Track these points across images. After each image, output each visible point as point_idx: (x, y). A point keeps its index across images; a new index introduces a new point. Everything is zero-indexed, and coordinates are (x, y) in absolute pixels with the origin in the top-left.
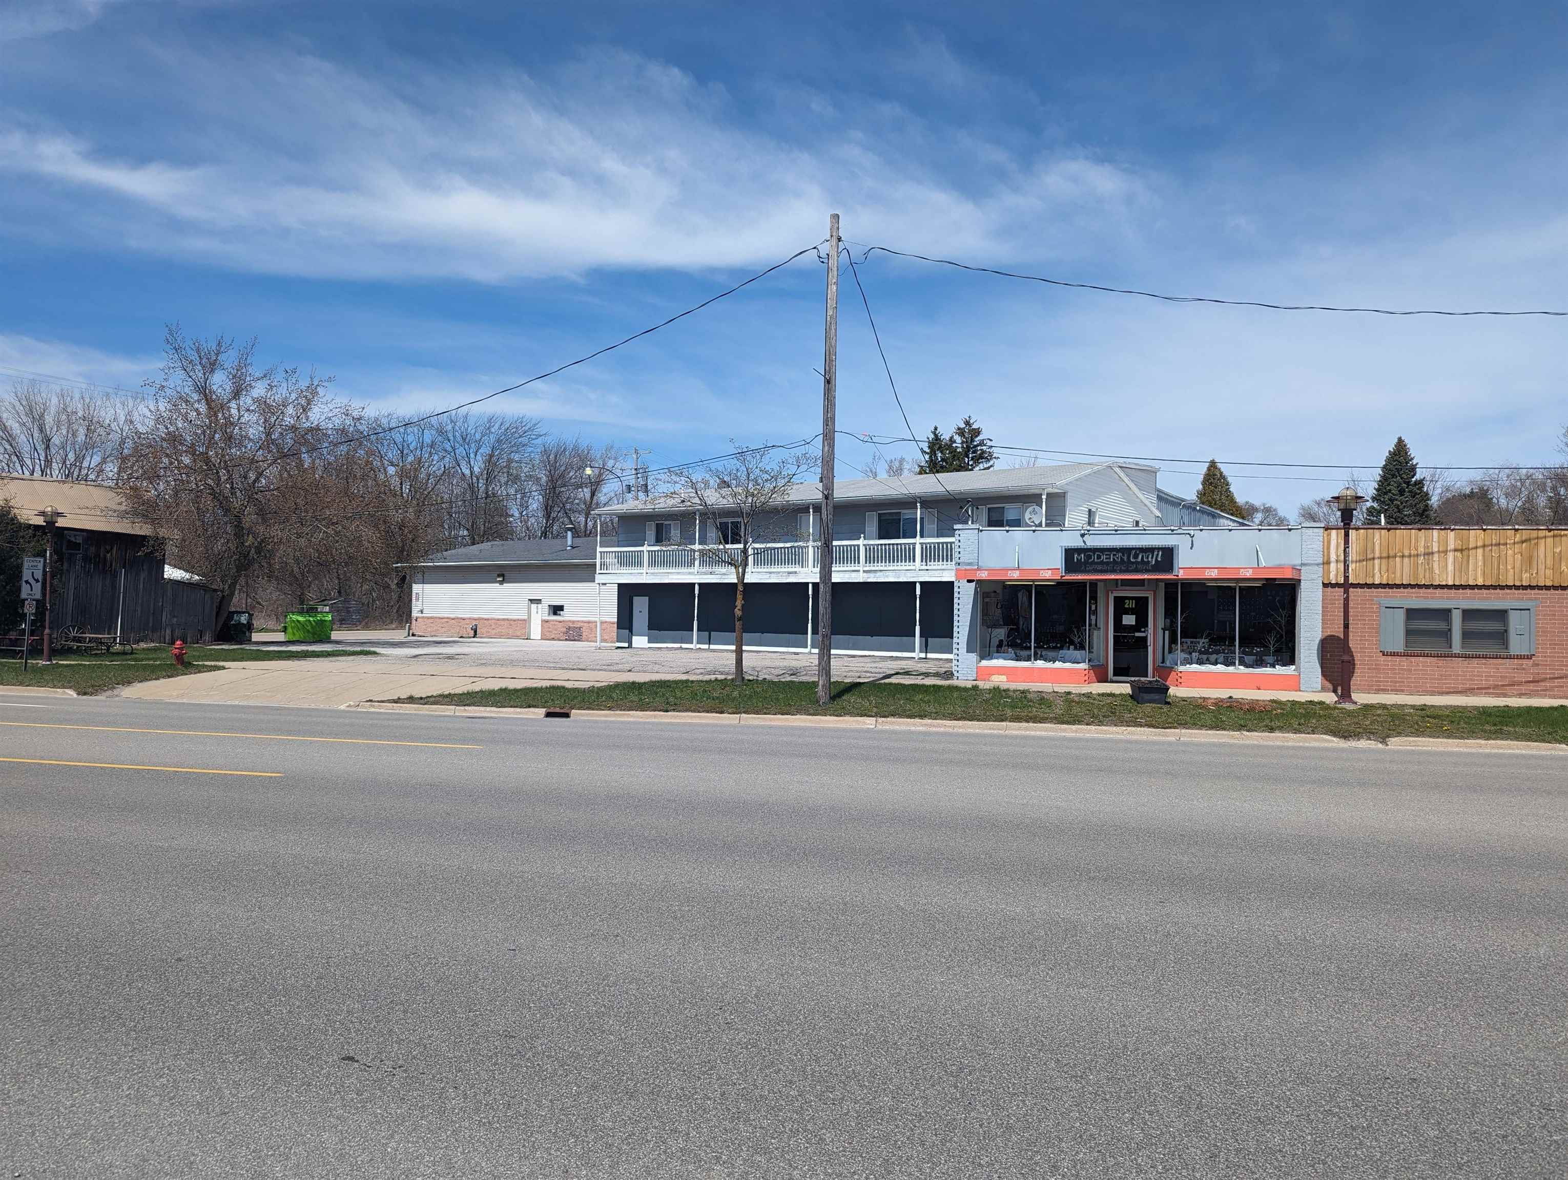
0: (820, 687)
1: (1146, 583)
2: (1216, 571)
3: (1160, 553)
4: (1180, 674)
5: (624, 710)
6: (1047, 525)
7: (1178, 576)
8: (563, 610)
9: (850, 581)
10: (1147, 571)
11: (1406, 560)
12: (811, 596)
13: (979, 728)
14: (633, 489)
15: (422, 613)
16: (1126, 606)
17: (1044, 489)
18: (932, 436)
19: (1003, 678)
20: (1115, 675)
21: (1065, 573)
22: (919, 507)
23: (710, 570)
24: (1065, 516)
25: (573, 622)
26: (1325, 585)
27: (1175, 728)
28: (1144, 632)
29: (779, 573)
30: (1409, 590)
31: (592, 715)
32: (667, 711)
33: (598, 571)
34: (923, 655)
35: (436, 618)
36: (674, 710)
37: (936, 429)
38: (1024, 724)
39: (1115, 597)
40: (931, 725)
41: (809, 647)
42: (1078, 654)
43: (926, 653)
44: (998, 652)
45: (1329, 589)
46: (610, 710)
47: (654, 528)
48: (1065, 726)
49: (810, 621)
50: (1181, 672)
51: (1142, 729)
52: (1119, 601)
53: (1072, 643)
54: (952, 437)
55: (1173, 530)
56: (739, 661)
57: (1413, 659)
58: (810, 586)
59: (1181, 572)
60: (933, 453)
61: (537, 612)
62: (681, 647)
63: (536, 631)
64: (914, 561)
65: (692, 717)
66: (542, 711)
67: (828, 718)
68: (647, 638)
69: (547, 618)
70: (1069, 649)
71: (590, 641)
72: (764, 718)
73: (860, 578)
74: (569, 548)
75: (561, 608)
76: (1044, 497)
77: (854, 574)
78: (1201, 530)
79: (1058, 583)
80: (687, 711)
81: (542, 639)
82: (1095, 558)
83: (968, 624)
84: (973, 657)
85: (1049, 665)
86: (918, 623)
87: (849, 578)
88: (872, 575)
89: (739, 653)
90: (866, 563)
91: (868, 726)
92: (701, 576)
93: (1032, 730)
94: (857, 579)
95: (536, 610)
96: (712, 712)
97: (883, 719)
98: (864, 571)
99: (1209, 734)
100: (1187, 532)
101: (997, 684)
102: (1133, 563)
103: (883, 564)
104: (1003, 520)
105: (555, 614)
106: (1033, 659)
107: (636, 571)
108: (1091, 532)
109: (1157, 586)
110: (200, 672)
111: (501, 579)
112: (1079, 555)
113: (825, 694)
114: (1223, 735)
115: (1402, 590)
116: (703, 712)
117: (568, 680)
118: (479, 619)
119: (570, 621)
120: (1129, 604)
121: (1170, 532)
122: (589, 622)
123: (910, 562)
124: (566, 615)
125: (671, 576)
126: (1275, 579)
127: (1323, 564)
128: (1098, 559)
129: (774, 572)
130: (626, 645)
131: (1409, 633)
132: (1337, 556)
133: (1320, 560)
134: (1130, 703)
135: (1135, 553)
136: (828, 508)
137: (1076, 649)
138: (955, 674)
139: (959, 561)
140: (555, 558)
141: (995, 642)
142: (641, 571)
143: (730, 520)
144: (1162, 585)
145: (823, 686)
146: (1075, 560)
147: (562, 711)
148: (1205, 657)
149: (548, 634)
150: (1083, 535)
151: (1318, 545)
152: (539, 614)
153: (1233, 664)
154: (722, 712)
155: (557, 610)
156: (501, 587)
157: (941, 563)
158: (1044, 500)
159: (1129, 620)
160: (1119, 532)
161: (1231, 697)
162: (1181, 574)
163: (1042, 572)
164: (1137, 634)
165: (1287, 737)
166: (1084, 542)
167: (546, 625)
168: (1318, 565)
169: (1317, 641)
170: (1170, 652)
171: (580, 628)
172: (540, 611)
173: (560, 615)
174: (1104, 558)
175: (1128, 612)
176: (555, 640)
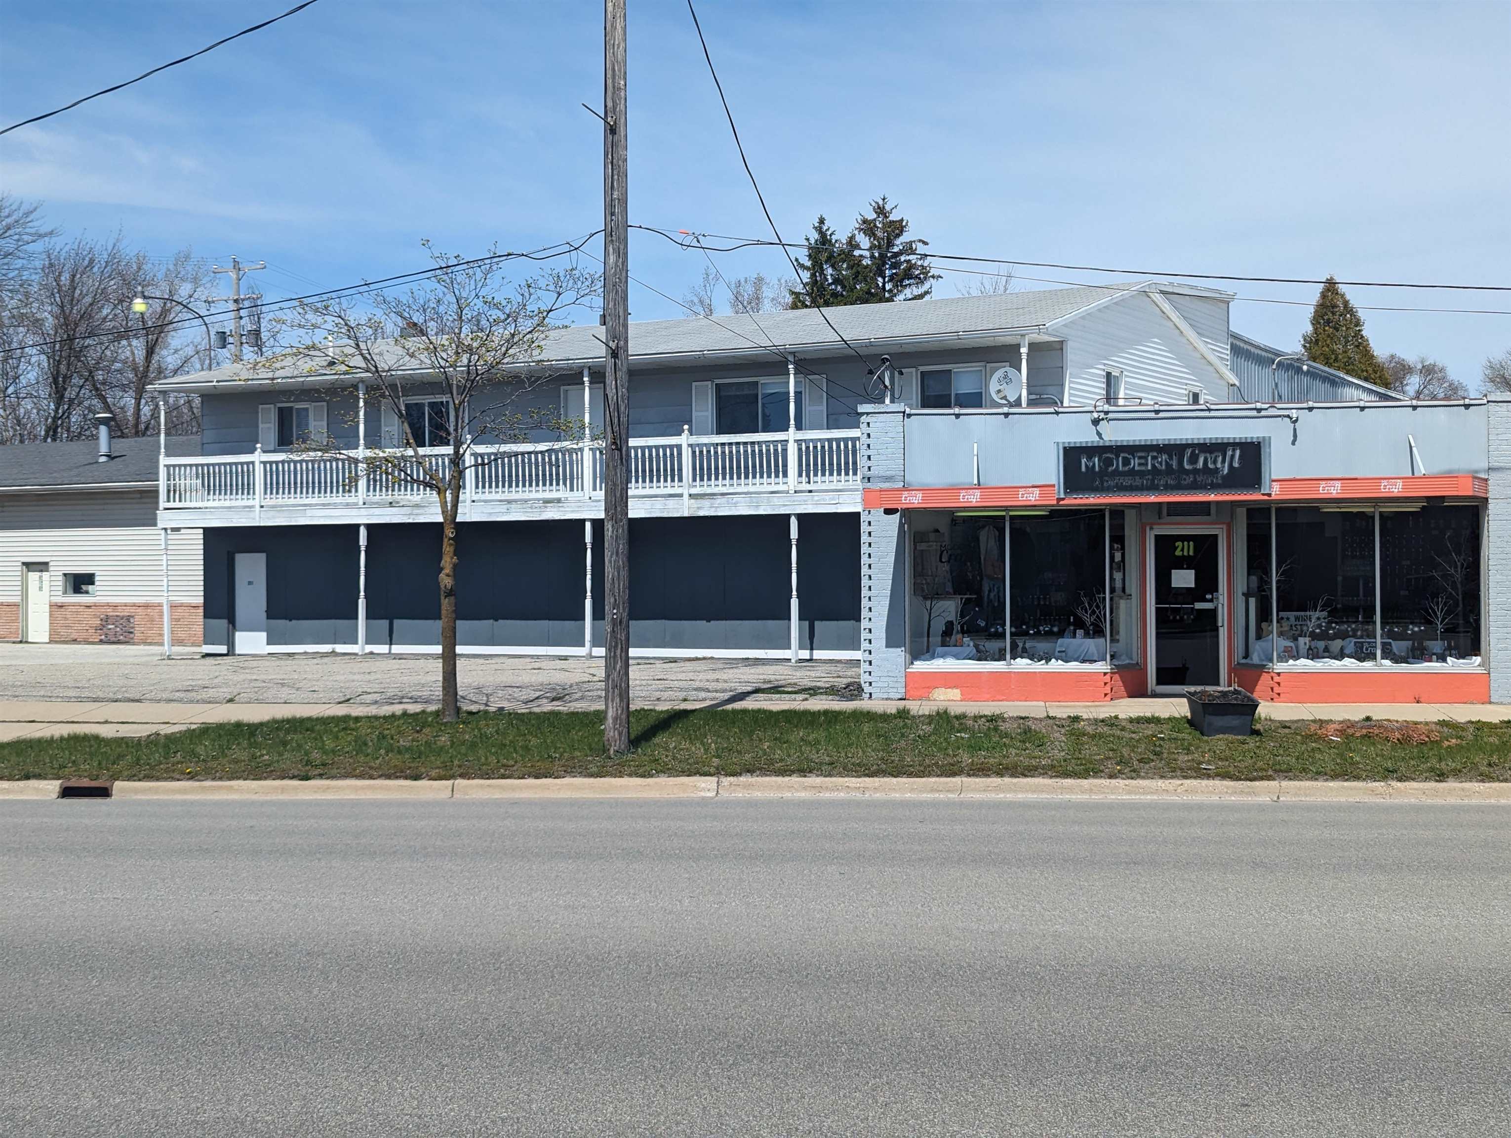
0: (610, 721)
1: (1213, 510)
2: (1338, 484)
3: (1238, 452)
4: (1276, 679)
5: (221, 779)
6: (1031, 403)
7: (1269, 495)
8: (93, 583)
9: (665, 515)
10: (1214, 487)
12: (589, 546)
13: (912, 790)
14: (231, 340)
16: (1178, 553)
17: (1023, 336)
18: (814, 236)
19: (955, 694)
20: (1159, 682)
21: (1065, 493)
22: (792, 371)
23: (390, 498)
24: (1062, 385)
25: (115, 606)
27: (1269, 778)
28: (1211, 601)
29: (526, 501)
31: (156, 791)
32: (306, 778)
33: (162, 504)
34: (805, 654)
36: (320, 776)
37: (822, 221)
38: (995, 781)
39: (1156, 536)
40: (820, 788)
41: (588, 644)
42: (1092, 645)
43: (812, 649)
44: (944, 644)
46: (191, 779)
47: (273, 416)
49: (589, 594)
50: (1279, 674)
51: (1211, 782)
52: (1164, 544)
53: (1080, 624)
54: (852, 238)
55: (1259, 410)
56: (450, 676)
58: (588, 525)
59: (1276, 487)
60: (817, 267)
61: (41, 589)
62: (333, 652)
63: (38, 625)
64: (785, 475)
65: (356, 789)
66: (53, 787)
67: (626, 781)
68: (264, 635)
69: (61, 600)
70: (1074, 636)
71: (150, 644)
73: (684, 508)
74: (103, 459)
75: (89, 579)
76: (1024, 350)
77: (672, 503)
78: (1310, 409)
79: (1052, 511)
81: (51, 642)
82: (1118, 464)
83: (888, 592)
84: (899, 655)
85: (1039, 667)
86: (794, 593)
87: (661, 510)
88: (706, 503)
89: (449, 659)
90: (694, 480)
91: (703, 794)
92: (372, 511)
93: (1010, 790)
94: (677, 510)
95: (37, 585)
96: (397, 778)
97: (731, 779)
98: (690, 496)
99: (1331, 789)
100: (1286, 413)
101: (942, 706)
102: (1187, 472)
103: (727, 482)
104: (950, 395)
105: (77, 590)
106: (1008, 656)
107: (240, 503)
108: (1110, 416)
109: (1232, 515)
112: (1090, 458)
113: (620, 734)
114: (1355, 788)
116: (380, 777)
117: (106, 722)
119: (108, 605)
120: (1184, 550)
121: (1254, 413)
122: (147, 606)
123: (777, 476)
124: (99, 594)
125: (309, 513)
126: (1443, 498)
128: (1124, 465)
129: (516, 501)
130: (223, 649)
134: (1187, 734)
135: (1193, 453)
136: (619, 374)
137: (1087, 635)
138: (867, 688)
139: (868, 474)
140: (75, 479)
142: (251, 502)
143: (426, 400)
144: (1242, 513)
145: (615, 719)
146: (1083, 469)
147: (94, 784)
148: (1321, 644)
149: (63, 632)
150: (1096, 422)
152: (43, 594)
153: (1372, 656)
154: (416, 778)
155: (80, 582)
157: (835, 477)
158: (1024, 357)
159: (1183, 579)
160: (1161, 415)
161: (1368, 719)
162: (1276, 492)
163: (1021, 491)
164: (1199, 606)
165: (1469, 790)
166: (1099, 434)
167: (58, 613)
170: (1259, 637)
171: (129, 618)
172: (46, 585)
173: (87, 592)
174: (1135, 463)
175: (1182, 563)
176: (79, 643)
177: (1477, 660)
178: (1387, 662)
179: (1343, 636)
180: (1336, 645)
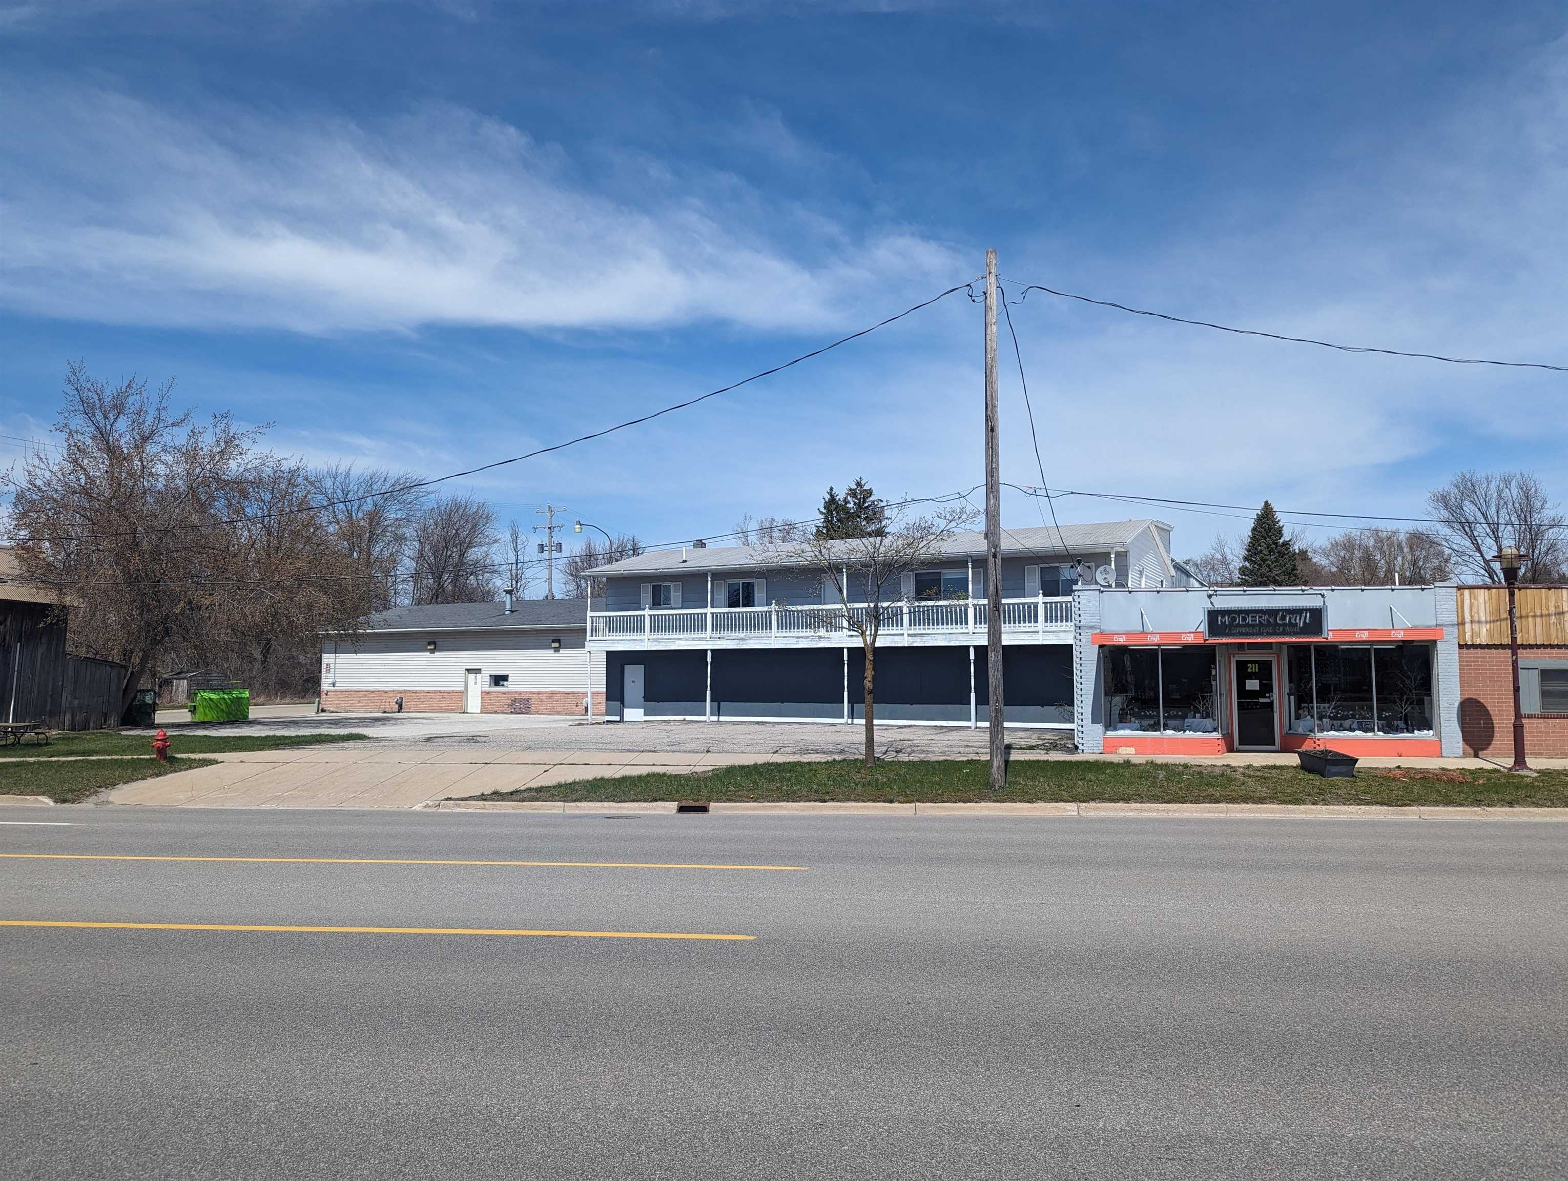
0: (995, 769)
2: (1366, 632)
3: (1308, 614)
4: (1317, 742)
5: (773, 801)
7: (1327, 638)
8: (507, 680)
9: (893, 645)
10: (1295, 634)
11: (1538, 620)
12: (846, 662)
13: (1197, 812)
14: (546, 548)
15: (334, 685)
16: (1249, 670)
17: (1112, 548)
18: (828, 497)
19: (1131, 750)
20: (1240, 744)
21: (1209, 636)
22: (970, 566)
23: (718, 635)
24: (1127, 576)
25: (520, 693)
26: (1461, 647)
27: (1409, 805)
28: (1269, 697)
29: (808, 637)
30: (1542, 650)
31: (737, 808)
32: (825, 801)
33: (588, 638)
34: (978, 724)
35: (351, 691)
37: (831, 489)
38: (1244, 806)
39: (1237, 661)
41: (846, 717)
42: (1208, 722)
45: (1465, 651)
46: (755, 801)
47: (650, 590)
48: (1290, 807)
49: (846, 689)
51: (1374, 808)
52: (1241, 665)
53: (1197, 711)
54: (846, 498)
55: (1303, 591)
56: (870, 739)
57: (1550, 721)
58: (845, 651)
59: (1331, 634)
60: (829, 512)
61: (475, 683)
62: (684, 720)
63: (474, 703)
64: (966, 623)
65: (856, 808)
66: (674, 805)
68: (642, 710)
69: (488, 689)
70: (1195, 717)
71: (541, 714)
72: (945, 808)
73: (905, 642)
74: (508, 612)
75: (505, 678)
76: (1113, 556)
77: (896, 638)
78: (1333, 590)
80: (848, 800)
81: (481, 713)
82: (1239, 620)
83: (1092, 692)
84: (1099, 727)
85: (1180, 734)
87: (891, 643)
88: (918, 639)
89: (870, 728)
90: (910, 625)
92: (715, 642)
93: (1257, 812)
94: (901, 643)
95: (474, 681)
98: (909, 635)
99: (1450, 811)
100: (1319, 592)
101: (1125, 758)
102: (1280, 625)
103: (931, 627)
105: (498, 684)
106: (1162, 729)
107: (634, 638)
108: (1218, 593)
109: (1280, 648)
110: (190, 768)
111: (432, 647)
112: (1223, 617)
113: (1001, 776)
114: (1465, 811)
115: (1535, 650)
116: (868, 801)
118: (405, 691)
119: (516, 692)
120: (1252, 668)
122: (539, 693)
123: (961, 624)
124: (509, 686)
125: (677, 643)
126: (1413, 641)
127: (1458, 624)
128: (1243, 621)
129: (802, 637)
130: (617, 718)
131: (1544, 694)
132: (1472, 616)
133: (1455, 621)
135: (1282, 614)
136: (997, 567)
137: (1203, 717)
138: (1081, 747)
139: (1079, 623)
140: (498, 624)
141: (1116, 711)
142: (642, 637)
143: (741, 581)
145: (998, 768)
146: (1219, 623)
147: (697, 804)
149: (489, 707)
150: (1210, 596)
151: (1452, 606)
152: (477, 686)
153: (1373, 730)
155: (499, 680)
156: (432, 656)
158: (1113, 560)
159: (1252, 685)
160: (1247, 593)
161: (1399, 766)
162: (1331, 637)
163: (1181, 635)
164: (1261, 700)
166: (1212, 603)
167: (486, 697)
168: (1453, 625)
169: (1456, 705)
171: (528, 700)
172: (479, 681)
173: (503, 685)
174: (1249, 620)
175: (1251, 676)
176: (499, 713)
177: (1431, 732)
178: (1381, 733)
179: (1346, 718)
180: (1347, 723)
